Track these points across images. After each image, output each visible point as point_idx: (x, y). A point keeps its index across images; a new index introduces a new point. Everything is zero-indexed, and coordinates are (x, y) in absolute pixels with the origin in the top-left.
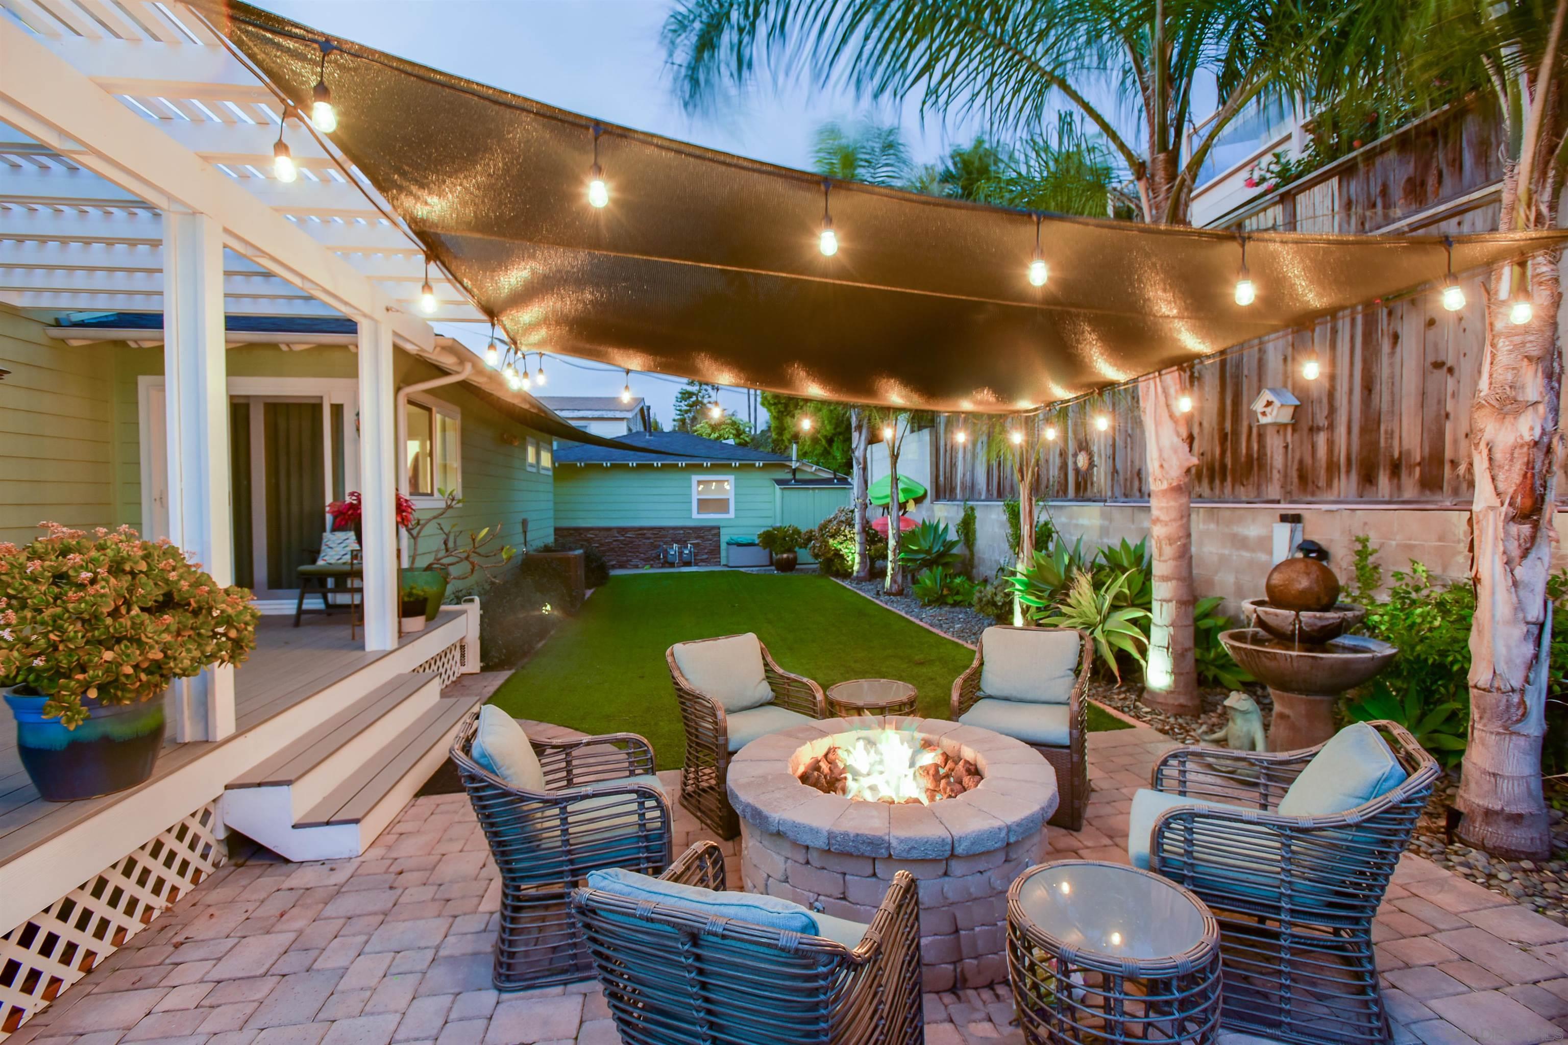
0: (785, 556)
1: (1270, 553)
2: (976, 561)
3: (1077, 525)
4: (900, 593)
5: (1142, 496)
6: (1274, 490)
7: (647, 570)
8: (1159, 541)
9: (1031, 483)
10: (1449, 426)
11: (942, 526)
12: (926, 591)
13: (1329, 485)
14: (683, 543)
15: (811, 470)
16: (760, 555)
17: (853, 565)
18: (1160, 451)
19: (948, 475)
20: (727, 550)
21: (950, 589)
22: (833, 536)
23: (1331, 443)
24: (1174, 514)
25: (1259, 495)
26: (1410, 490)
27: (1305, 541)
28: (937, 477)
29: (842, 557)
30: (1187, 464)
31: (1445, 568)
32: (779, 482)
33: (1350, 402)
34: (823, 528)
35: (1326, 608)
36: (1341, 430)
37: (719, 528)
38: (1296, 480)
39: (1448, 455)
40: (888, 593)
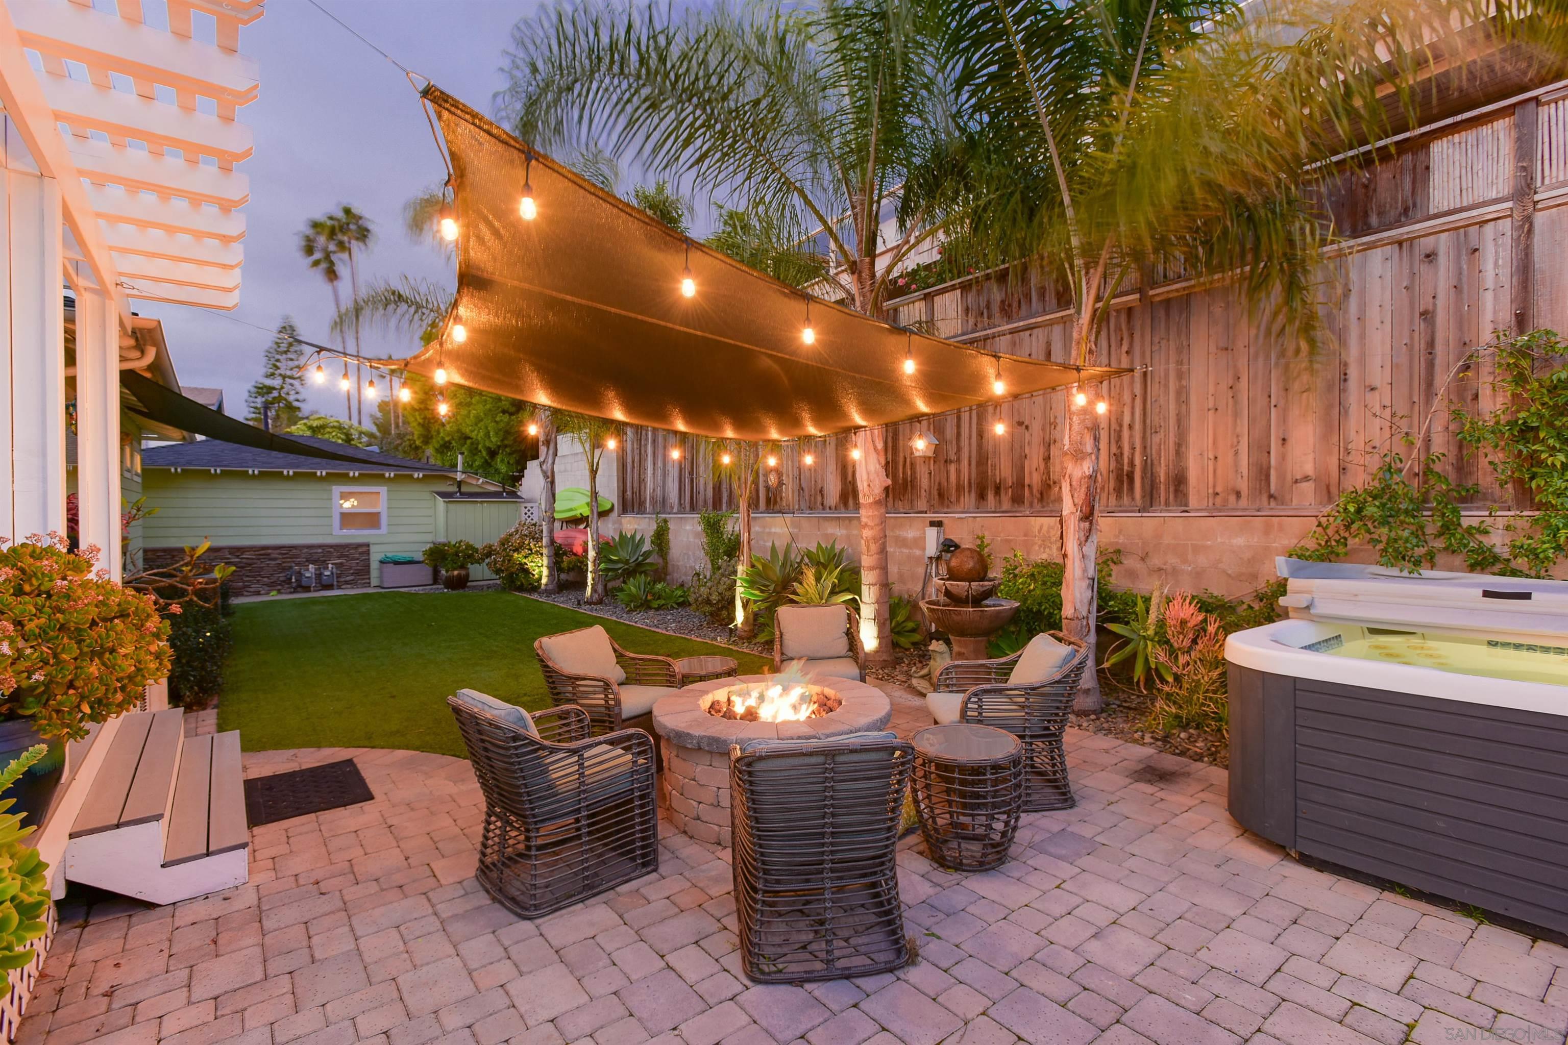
0: (456, 573)
1: (924, 549)
2: (670, 568)
3: (769, 533)
4: (600, 602)
5: (824, 509)
6: (922, 504)
7: (274, 596)
8: (867, 541)
9: (750, 498)
10: (1027, 463)
11: (638, 538)
12: (632, 598)
13: (958, 500)
14: (321, 563)
15: (479, 482)
16: (424, 574)
17: (540, 579)
18: (868, 473)
19: (636, 489)
20: (381, 571)
21: (654, 595)
22: (516, 550)
23: (958, 472)
24: (877, 521)
25: (912, 508)
26: (1006, 505)
27: (946, 539)
28: (624, 491)
29: (527, 572)
30: (885, 485)
31: (1028, 553)
32: (443, 495)
33: (970, 444)
34: (503, 543)
35: (983, 580)
36: (965, 462)
37: (368, 545)
38: (937, 497)
39: (1027, 481)
40: (589, 603)
